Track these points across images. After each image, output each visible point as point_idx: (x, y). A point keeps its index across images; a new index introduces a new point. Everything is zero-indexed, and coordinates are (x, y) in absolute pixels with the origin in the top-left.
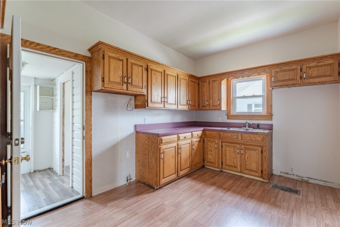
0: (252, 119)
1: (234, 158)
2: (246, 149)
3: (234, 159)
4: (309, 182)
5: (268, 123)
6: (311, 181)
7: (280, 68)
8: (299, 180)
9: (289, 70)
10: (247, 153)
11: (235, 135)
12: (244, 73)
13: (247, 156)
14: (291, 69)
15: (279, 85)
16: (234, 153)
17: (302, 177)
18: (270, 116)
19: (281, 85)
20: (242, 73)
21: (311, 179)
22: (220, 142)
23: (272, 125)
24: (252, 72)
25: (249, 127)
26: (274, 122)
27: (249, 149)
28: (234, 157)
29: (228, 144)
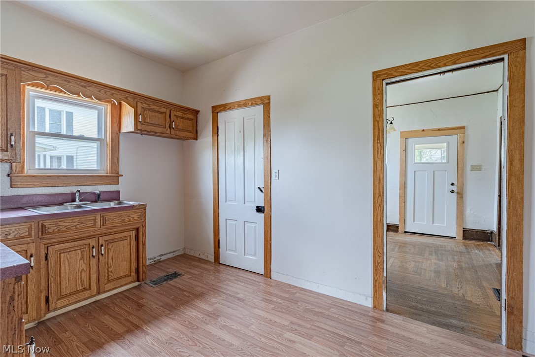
0: (83, 184)
1: (81, 272)
2: (108, 242)
3: (83, 272)
4: (161, 260)
5: (112, 190)
6: (163, 258)
7: (148, 105)
8: (152, 263)
9: (158, 112)
10: (112, 249)
11: (89, 220)
12: (88, 88)
13: (110, 256)
14: (160, 112)
15: (147, 130)
16: (82, 261)
17: (155, 258)
18: (115, 177)
19: (149, 130)
20: (85, 87)
21: (162, 255)
22: (43, 247)
23: (119, 192)
24: (105, 93)
25: (80, 201)
26: (122, 187)
27: (113, 241)
28: (83, 269)
29: (64, 245)
